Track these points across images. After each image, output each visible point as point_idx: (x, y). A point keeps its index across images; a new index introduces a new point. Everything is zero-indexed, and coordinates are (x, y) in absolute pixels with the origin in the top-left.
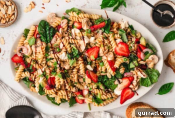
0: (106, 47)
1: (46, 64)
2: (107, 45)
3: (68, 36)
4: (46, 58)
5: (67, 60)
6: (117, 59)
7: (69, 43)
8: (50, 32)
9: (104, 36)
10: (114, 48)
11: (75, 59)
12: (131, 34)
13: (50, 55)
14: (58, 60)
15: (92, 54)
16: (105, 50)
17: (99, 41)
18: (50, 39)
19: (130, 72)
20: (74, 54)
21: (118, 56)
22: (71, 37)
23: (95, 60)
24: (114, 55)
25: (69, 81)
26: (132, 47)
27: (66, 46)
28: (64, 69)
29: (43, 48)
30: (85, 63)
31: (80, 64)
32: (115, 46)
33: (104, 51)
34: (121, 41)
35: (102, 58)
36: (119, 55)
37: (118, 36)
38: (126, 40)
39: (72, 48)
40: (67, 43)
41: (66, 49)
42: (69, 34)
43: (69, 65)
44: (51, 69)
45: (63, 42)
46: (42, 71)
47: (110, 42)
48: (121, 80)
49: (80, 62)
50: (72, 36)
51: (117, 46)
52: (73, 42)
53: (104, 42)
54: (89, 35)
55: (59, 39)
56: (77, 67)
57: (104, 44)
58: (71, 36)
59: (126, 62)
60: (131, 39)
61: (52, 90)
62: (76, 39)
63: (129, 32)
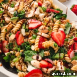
33: (44, 28)
38: (67, 32)
47: (53, 26)
57: (47, 24)
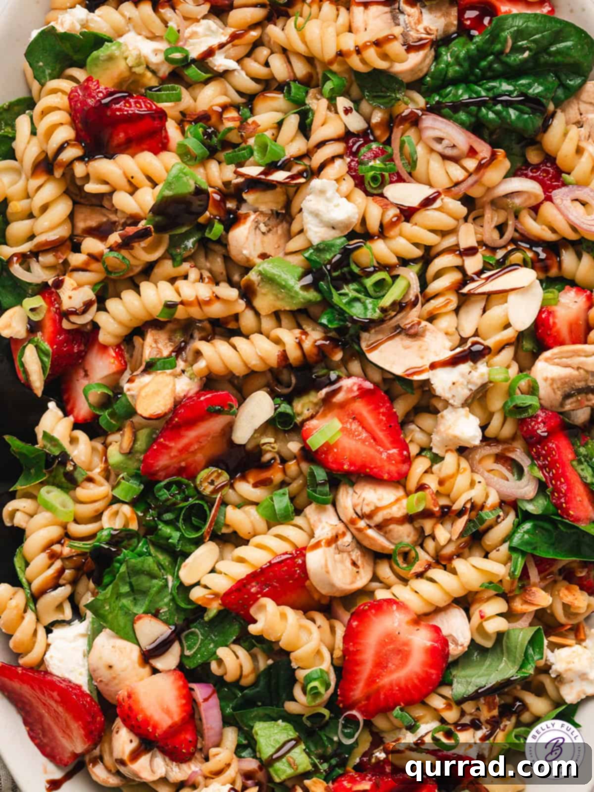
0: (405, 534)
1: (268, 84)
2: (422, 538)
3: (481, 243)
4: (308, 82)
5: (296, 243)
6: (320, 618)
7: (428, 255)
8: (507, 104)
9: (488, 516)
10: (401, 592)
11: (312, 295)
12: (509, 723)
13: (332, 106)
14: (296, 169)
15: (355, 426)
16: (380, 527)
17: (453, 477)
18: (456, 107)
19: (227, 721)
20: (350, 290)
21: (340, 630)
22: (473, 264)
23: (308, 455)
24: (349, 599)
25: (142, 254)
26: (412, 728)
27: (406, 227)
28: (232, 220)
29: (385, 57)
30: (285, 376)
31: (278, 341)
32: (416, 605)
33: (379, 518)
34: (455, 651)
35: (321, 504)
36: (351, 636)
37: (496, 625)
38: (467, 681)
39: (395, 278)
40: (431, 239)
41: (383, 232)
42: (500, 254)
43: (264, 256)
44: (230, 121)
45: (438, 204)
46: (210, 52)
47: (442, 561)
48: (169, 661)
49: (288, 336)
50: (479, 273)
51: (419, 620)
52: (436, 286)
53: (446, 514)
54: (496, 403)
55: (457, 173)
56: (248, 320)
57: (426, 514)
58: (486, 267)
59: (297, 692)
60: (475, 725)
61: (65, 133)
62: (464, 300)
63: (525, 707)
